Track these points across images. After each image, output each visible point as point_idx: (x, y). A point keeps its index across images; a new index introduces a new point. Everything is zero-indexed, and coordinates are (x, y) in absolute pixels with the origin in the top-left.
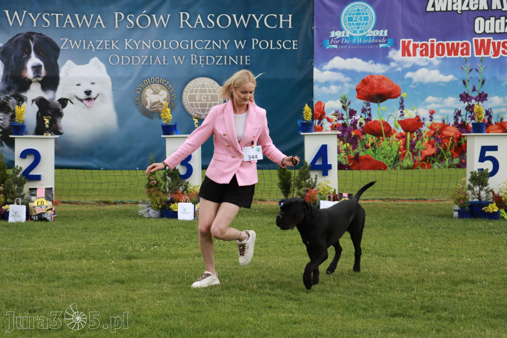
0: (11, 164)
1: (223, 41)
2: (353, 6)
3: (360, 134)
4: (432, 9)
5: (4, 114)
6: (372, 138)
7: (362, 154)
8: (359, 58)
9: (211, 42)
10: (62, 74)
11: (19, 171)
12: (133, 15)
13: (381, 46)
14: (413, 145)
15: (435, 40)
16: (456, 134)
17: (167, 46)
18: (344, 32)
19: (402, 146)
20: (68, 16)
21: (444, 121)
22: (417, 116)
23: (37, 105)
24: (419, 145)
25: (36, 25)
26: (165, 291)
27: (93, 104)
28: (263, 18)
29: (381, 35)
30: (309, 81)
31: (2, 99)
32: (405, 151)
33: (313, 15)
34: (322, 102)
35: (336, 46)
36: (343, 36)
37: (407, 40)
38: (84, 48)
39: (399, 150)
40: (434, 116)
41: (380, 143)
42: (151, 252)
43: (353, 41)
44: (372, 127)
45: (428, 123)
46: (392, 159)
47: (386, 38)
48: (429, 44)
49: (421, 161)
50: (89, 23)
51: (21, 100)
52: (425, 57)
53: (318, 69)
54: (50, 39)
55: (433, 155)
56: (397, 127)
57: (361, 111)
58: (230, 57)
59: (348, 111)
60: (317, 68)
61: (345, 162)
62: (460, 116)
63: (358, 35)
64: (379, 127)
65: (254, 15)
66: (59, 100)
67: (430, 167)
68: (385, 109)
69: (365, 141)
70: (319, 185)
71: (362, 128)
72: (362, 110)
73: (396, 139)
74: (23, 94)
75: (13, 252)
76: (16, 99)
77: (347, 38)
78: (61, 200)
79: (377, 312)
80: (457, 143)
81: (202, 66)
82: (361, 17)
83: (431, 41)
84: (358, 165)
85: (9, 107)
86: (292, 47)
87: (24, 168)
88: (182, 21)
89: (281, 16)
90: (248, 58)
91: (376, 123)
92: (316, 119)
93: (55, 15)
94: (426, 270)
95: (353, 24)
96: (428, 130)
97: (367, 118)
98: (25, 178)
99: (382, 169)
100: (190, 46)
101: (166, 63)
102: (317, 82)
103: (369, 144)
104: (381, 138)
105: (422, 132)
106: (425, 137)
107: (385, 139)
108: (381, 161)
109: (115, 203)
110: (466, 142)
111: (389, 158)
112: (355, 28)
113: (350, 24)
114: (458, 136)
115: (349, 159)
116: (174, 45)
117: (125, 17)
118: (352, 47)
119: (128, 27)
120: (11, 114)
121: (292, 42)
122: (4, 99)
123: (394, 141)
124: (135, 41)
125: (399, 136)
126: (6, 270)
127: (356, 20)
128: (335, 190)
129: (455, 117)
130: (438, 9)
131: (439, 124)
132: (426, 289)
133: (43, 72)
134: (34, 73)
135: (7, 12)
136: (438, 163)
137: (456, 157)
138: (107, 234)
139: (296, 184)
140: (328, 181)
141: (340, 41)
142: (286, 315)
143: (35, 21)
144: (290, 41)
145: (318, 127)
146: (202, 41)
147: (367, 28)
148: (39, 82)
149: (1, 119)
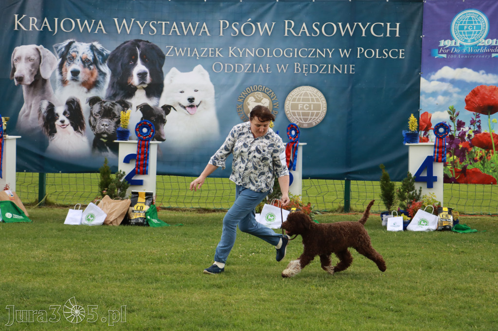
0: (115, 169)
1: (328, 50)
2: (465, 14)
3: (468, 146)
5: (110, 120)
6: (481, 151)
7: (470, 167)
8: (469, 68)
9: (316, 51)
10: (166, 81)
11: (122, 176)
12: (238, 23)
13: (493, 55)
17: (271, 54)
18: (454, 41)
20: (175, 24)
23: (141, 111)
25: (143, 33)
26: (263, 297)
27: (196, 111)
28: (370, 26)
29: (494, 44)
30: (415, 91)
31: (108, 105)
33: (422, 23)
34: (429, 113)
35: (445, 56)
36: (453, 45)
38: (189, 55)
41: (490, 156)
42: (249, 258)
43: (463, 51)
44: (481, 140)
50: (194, 31)
51: (126, 106)
53: (426, 79)
54: (156, 46)
57: (469, 123)
58: (335, 66)
59: (456, 123)
60: (423, 77)
61: (451, 175)
63: (469, 44)
64: (489, 139)
65: (360, 24)
66: (162, 107)
68: (496, 121)
69: (473, 153)
70: (423, 197)
71: (471, 140)
72: (471, 121)
74: (128, 101)
75: (114, 254)
76: (121, 105)
77: (457, 47)
78: (161, 206)
81: (306, 75)
82: (473, 26)
84: (465, 179)
85: (114, 113)
86: (399, 56)
87: (127, 173)
88: (286, 29)
89: (388, 24)
90: (353, 67)
91: (486, 136)
92: (421, 130)
93: (162, 23)
95: (464, 33)
97: (476, 130)
98: (128, 183)
99: (490, 184)
100: (294, 55)
101: (269, 70)
102: (425, 93)
103: (478, 157)
104: (490, 151)
107: (495, 152)
108: (491, 174)
109: (214, 211)
112: (466, 36)
113: (461, 33)
115: (456, 172)
116: (278, 53)
117: (230, 25)
118: (462, 57)
119: (232, 35)
120: (116, 120)
121: (399, 51)
122: (110, 105)
124: (239, 49)
126: (107, 271)
127: (467, 29)
128: (440, 203)
133: (148, 79)
134: (140, 80)
135: (116, 20)
138: (206, 240)
139: (399, 196)
140: (434, 194)
141: (449, 51)
142: (386, 325)
143: (142, 28)
144: (397, 50)
145: (423, 138)
146: (306, 49)
147: (479, 37)
148: (144, 89)
149: (106, 125)
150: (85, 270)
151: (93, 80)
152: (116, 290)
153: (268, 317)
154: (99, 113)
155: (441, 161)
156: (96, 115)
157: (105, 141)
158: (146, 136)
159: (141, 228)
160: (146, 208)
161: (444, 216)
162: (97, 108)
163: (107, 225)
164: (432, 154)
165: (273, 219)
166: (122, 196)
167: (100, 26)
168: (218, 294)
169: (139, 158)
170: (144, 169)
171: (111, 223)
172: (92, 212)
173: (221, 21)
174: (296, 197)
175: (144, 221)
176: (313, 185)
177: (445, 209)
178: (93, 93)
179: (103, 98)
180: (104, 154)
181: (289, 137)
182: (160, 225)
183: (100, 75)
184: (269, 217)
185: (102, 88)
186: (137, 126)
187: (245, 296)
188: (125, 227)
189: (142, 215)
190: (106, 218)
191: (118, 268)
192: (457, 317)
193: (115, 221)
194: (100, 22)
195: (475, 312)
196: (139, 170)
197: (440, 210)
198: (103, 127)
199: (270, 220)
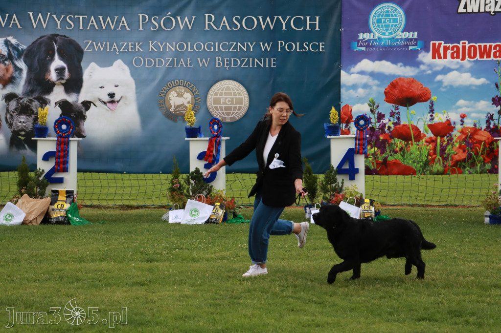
0: (34, 167)
1: (249, 43)
2: (382, 7)
3: (389, 138)
4: (464, 11)
5: (27, 117)
6: (401, 142)
7: (390, 159)
8: (387, 60)
9: (237, 45)
10: (85, 76)
11: (41, 174)
12: (157, 17)
13: (410, 48)
14: (443, 150)
15: (467, 42)
16: (488, 139)
17: (192, 48)
18: (372, 34)
19: (432, 151)
20: (93, 18)
21: (475, 125)
22: (447, 120)
23: (60, 108)
24: (449, 149)
25: (60, 27)
26: (186, 293)
27: (116, 106)
28: (290, 20)
29: (411, 37)
30: (335, 84)
31: (25, 102)
32: (434, 156)
33: (341, 17)
34: (350, 105)
35: (364, 49)
36: (372, 38)
37: (437, 43)
38: (108, 50)
39: (429, 154)
40: (465, 120)
41: (409, 147)
42: (173, 254)
43: (381, 43)
44: (400, 131)
45: (459, 127)
46: (422, 163)
47: (416, 40)
48: (460, 46)
49: (451, 167)
50: (113, 25)
51: (44, 103)
52: (456, 60)
53: (346, 72)
54: (74, 41)
55: (464, 160)
56: (426, 131)
57: (389, 115)
58: (256, 60)
59: (376, 115)
60: (345, 70)
61: (373, 167)
62: (493, 120)
63: (387, 37)
64: (408, 131)
65: (280, 17)
66: (82, 103)
67: (460, 173)
68: (415, 113)
69: (393, 145)
70: (346, 189)
71: (391, 132)
72: (390, 113)
73: (425, 143)
74: (47, 97)
75: (34, 254)
76: (39, 101)
77: (375, 40)
78: (83, 204)
79: (402, 316)
80: (489, 148)
81: (227, 69)
82: (390, 19)
83: (463, 43)
84: (386, 170)
85: (31, 110)
86: (319, 50)
87: (46, 171)
88: (207, 23)
89: (308, 18)
90: (274, 61)
91: (405, 127)
92: (343, 122)
93: (79, 17)
94: (455, 275)
95: (382, 26)
96: (458, 134)
97: (395, 121)
98: (48, 181)
99: (410, 175)
100: (215, 48)
101: (190, 64)
102: (345, 86)
103: (398, 149)
104: (410, 142)
105: (453, 136)
106: (456, 141)
107: (414, 143)
108: (410, 165)
109: (138, 207)
110: (498, 147)
111: (418, 163)
112: (383, 29)
113: (379, 26)
114: (490, 140)
115: (376, 164)
116: (199, 47)
117: (150, 19)
118: (381, 49)
119: (152, 29)
120: (33, 116)
121: (319, 45)
122: (27, 101)
123: (423, 146)
124: (159, 43)
125: (429, 140)
126: (26, 272)
127: (385, 22)
128: (362, 195)
129: (488, 121)
130: (469, 10)
131: (471, 128)
132: (454, 294)
133: (67, 74)
134: (58, 76)
135: (31, 14)
136: (469, 169)
137: (488, 162)
138: (129, 237)
139: (321, 188)
140: (355, 185)
141: (368, 43)
142: (308, 318)
143: (59, 23)
144: (317, 43)
145: (345, 131)
146: (227, 43)
147: (396, 30)
148: (63, 84)
149: (23, 122)
150: (3, 271)
151: (8, 75)
152: (35, 291)
153: (191, 314)
154: (16, 109)
155: (362, 154)
156: (13, 112)
157: (22, 138)
158: (65, 133)
159: (62, 226)
160: (67, 206)
161: (366, 208)
162: (13, 104)
163: (27, 224)
164: (353, 147)
165: (197, 214)
166: (42, 195)
167: (14, 20)
168: (141, 292)
169: (58, 156)
170: (64, 166)
171: (31, 222)
172: (10, 211)
173: (141, 15)
174: (220, 192)
175: (65, 220)
176: (237, 179)
177: (367, 201)
178: (9, 90)
179: (19, 95)
180: (22, 152)
181: (211, 132)
182: (82, 223)
183: (16, 70)
184: (193, 213)
185: (18, 85)
186: (55, 123)
187: (168, 292)
188: (46, 226)
189: (63, 214)
190: (25, 218)
191: (38, 268)
192: (377, 307)
193: (35, 220)
194: (15, 16)
195: (395, 302)
196: (59, 168)
197: (362, 201)
198: (20, 124)
199: (194, 215)
